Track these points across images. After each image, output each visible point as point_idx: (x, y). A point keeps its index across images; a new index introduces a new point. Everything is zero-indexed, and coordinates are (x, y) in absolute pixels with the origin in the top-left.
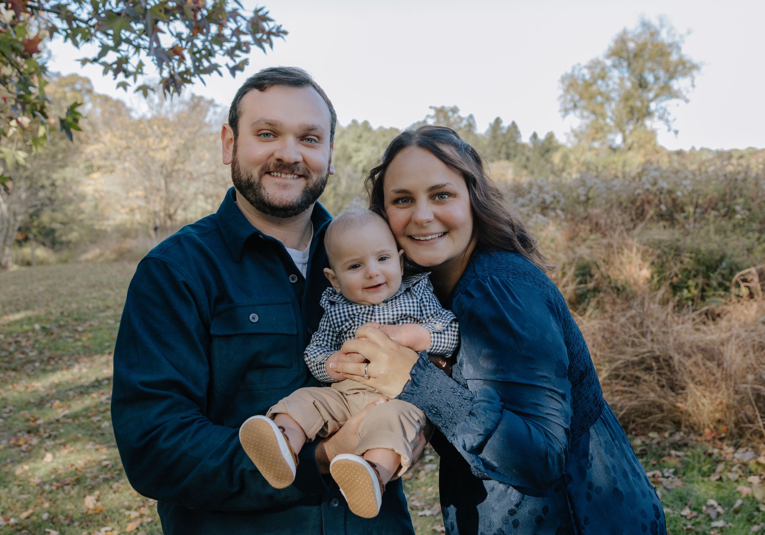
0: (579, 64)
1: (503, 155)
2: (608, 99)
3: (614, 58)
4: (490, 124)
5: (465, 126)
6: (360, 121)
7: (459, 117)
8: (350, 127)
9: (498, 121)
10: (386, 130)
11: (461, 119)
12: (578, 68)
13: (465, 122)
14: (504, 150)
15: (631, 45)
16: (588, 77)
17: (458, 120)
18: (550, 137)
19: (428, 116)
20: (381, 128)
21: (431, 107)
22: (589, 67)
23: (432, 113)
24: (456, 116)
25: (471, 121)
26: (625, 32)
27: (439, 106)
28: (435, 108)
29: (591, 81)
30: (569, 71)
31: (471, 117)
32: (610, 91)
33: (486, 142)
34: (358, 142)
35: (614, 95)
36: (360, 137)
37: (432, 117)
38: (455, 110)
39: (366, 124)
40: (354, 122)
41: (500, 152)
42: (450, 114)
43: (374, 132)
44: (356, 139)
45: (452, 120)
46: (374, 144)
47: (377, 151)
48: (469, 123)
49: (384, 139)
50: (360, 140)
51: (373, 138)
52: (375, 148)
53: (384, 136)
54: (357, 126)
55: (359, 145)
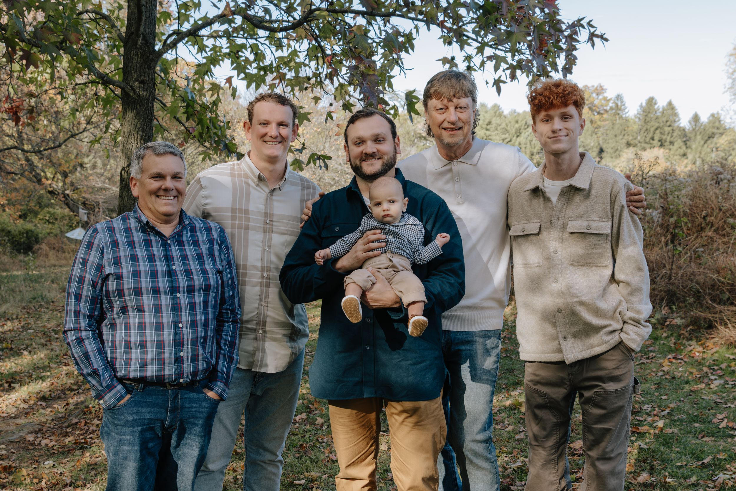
1: (656, 142)
4: (641, 106)
5: (611, 108)
6: (490, 105)
7: (605, 99)
9: (651, 101)
10: (518, 115)
11: (608, 100)
13: (611, 104)
14: (657, 136)
17: (604, 102)
18: (715, 119)
20: (513, 113)
24: (601, 97)
25: (619, 102)
31: (619, 97)
33: (636, 127)
34: (487, 130)
36: (489, 123)
38: (600, 90)
39: (496, 108)
40: (483, 106)
41: (653, 139)
42: (594, 95)
43: (505, 117)
44: (485, 126)
45: (596, 102)
46: (506, 131)
47: (509, 139)
48: (617, 105)
49: (517, 126)
50: (488, 127)
51: (504, 125)
52: (507, 136)
53: (517, 122)
54: (486, 112)
55: (488, 133)
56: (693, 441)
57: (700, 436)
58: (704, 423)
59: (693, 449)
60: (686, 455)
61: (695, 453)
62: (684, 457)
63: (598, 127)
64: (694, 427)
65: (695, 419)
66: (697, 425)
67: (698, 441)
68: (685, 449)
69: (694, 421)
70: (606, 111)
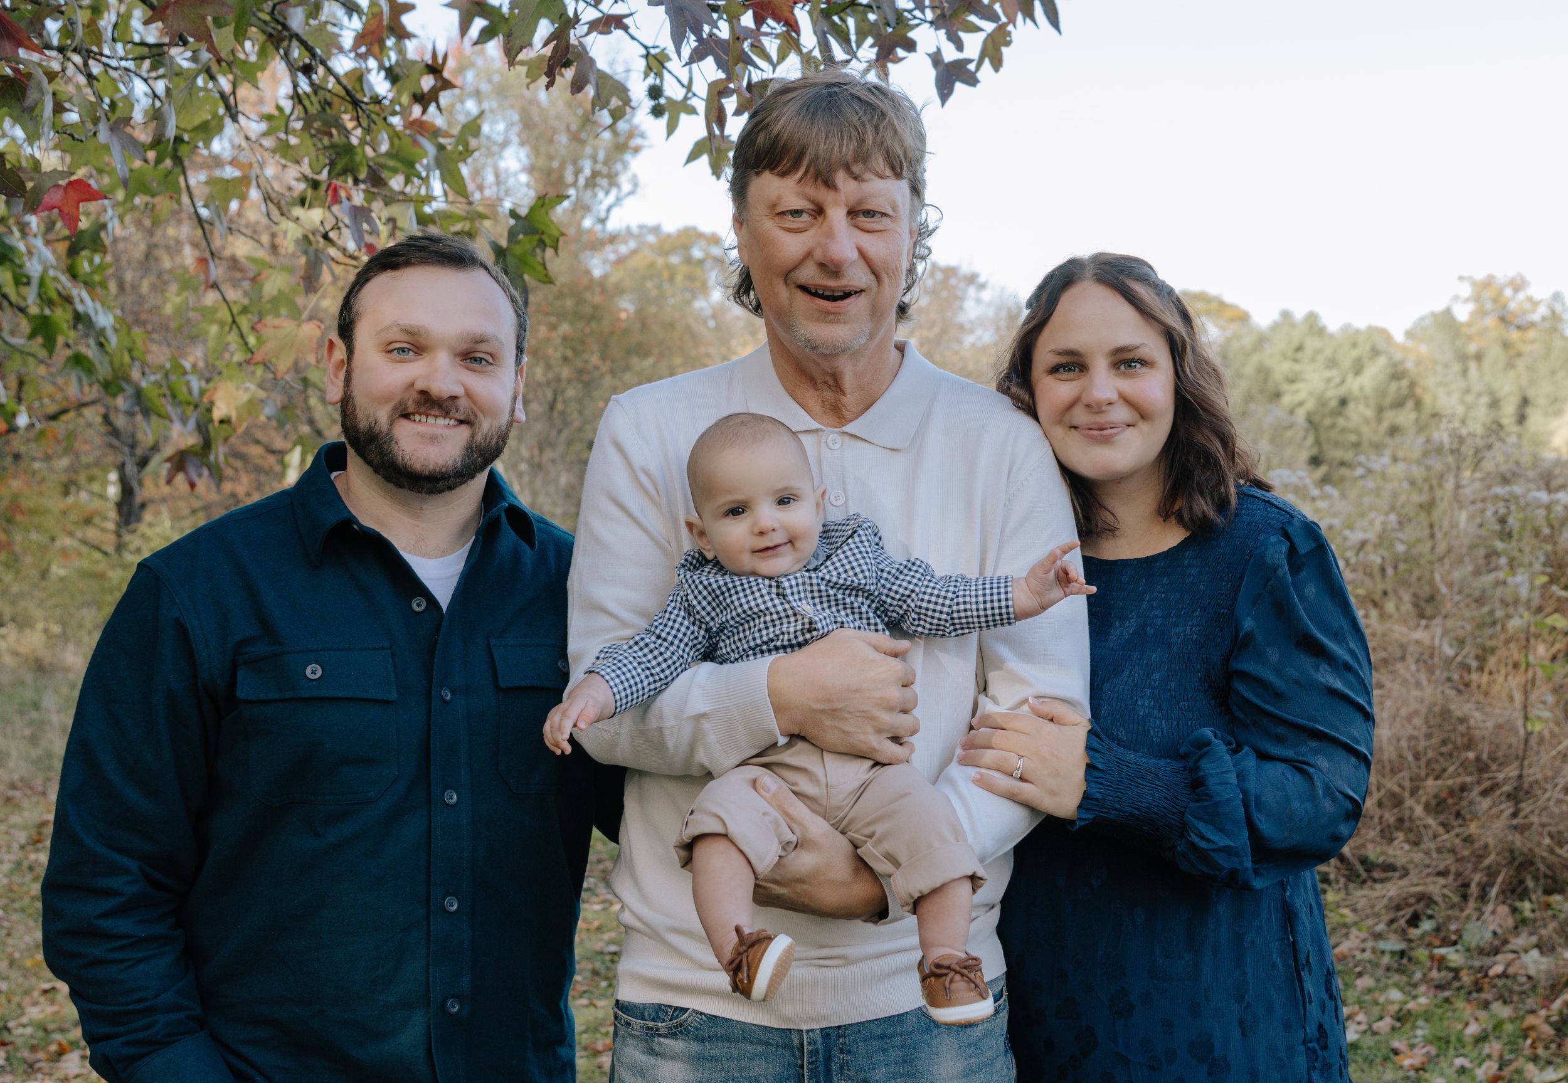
5: (1544, 319)
6: (1299, 315)
7: (1530, 299)
8: (1275, 327)
10: (1357, 332)
11: (1534, 303)
13: (1542, 310)
17: (1527, 306)
19: (1456, 298)
20: (1346, 328)
21: (1461, 278)
23: (1466, 290)
24: (1521, 296)
25: (1558, 307)
27: (1480, 275)
28: (1470, 279)
31: (1557, 297)
34: (1296, 361)
36: (1299, 348)
37: (1467, 300)
38: (1518, 285)
39: (1312, 319)
40: (1286, 315)
42: (1508, 292)
43: (1332, 336)
44: (1290, 353)
45: (1512, 306)
46: (1332, 363)
47: (1337, 380)
48: (1553, 312)
49: (1355, 353)
50: (1299, 355)
51: (1328, 352)
52: (1333, 373)
53: (1354, 345)
54: (1293, 325)
55: (1297, 367)
63: (1519, 355)
70: (1532, 325)
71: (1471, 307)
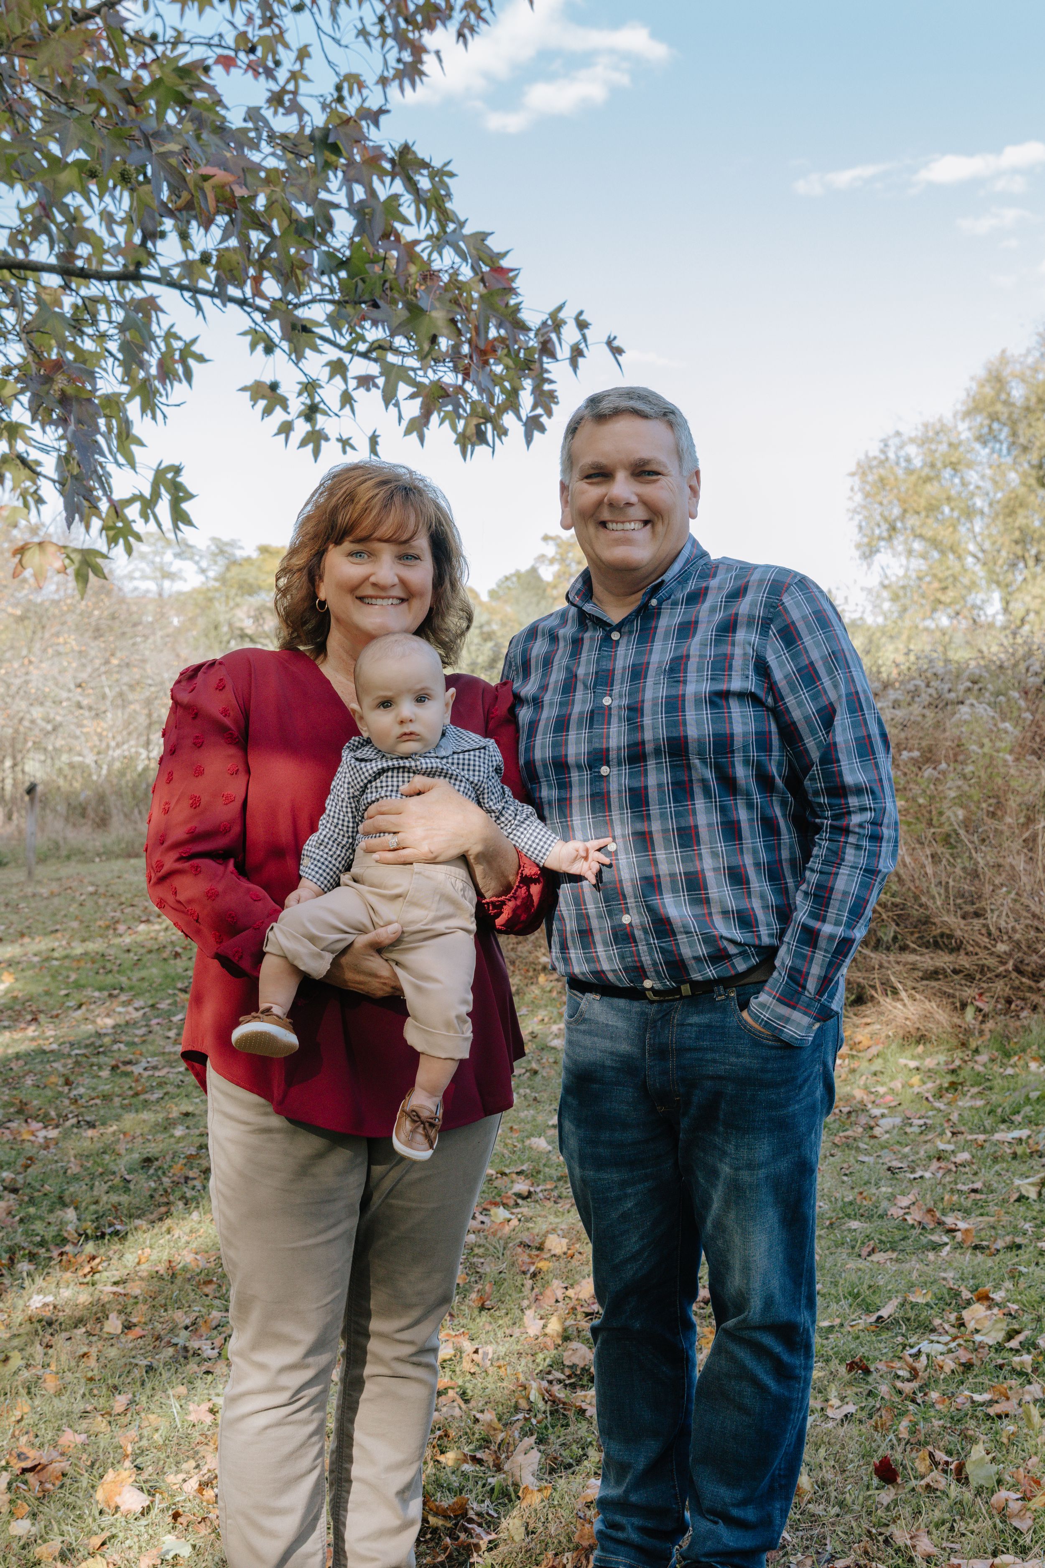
0: (898, 434)
2: (969, 513)
3: (980, 419)
12: (894, 442)
15: (1018, 392)
16: (917, 462)
19: (542, 558)
21: (548, 539)
22: (923, 442)
23: (553, 551)
26: (1004, 359)
28: (558, 541)
29: (926, 471)
30: (874, 451)
32: (972, 495)
35: (979, 502)
37: (552, 561)
56: (851, 1265)
57: (864, 1252)
58: (870, 1218)
59: (853, 1285)
60: (838, 1301)
61: (858, 1295)
62: (834, 1306)
64: (849, 1230)
65: (849, 1210)
66: (854, 1224)
67: (861, 1264)
68: (835, 1284)
69: (849, 1216)
71: (556, 567)
